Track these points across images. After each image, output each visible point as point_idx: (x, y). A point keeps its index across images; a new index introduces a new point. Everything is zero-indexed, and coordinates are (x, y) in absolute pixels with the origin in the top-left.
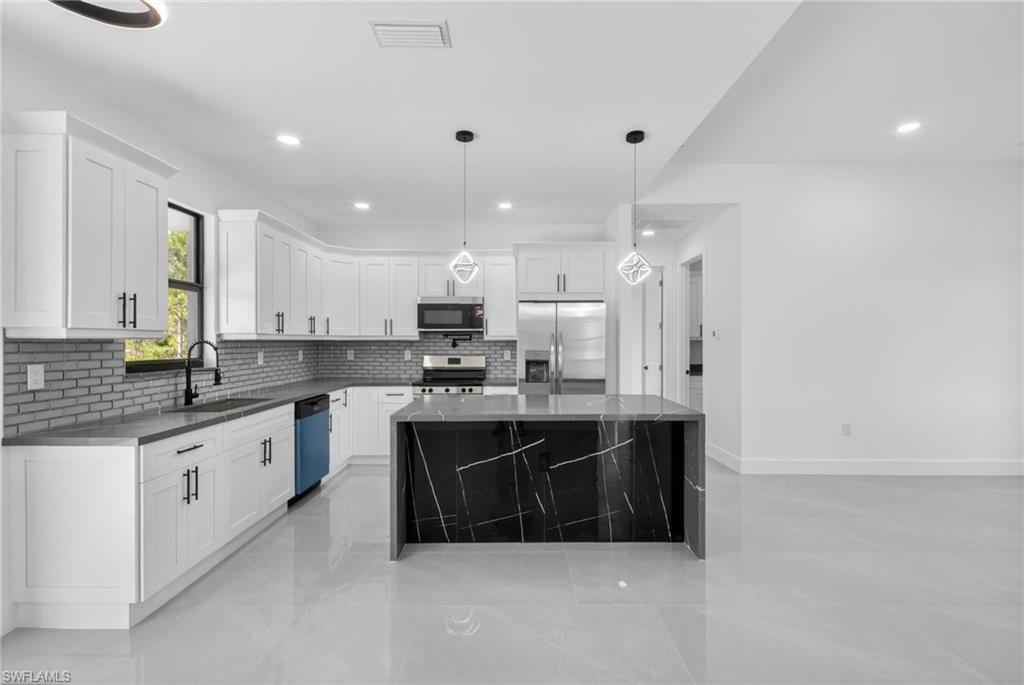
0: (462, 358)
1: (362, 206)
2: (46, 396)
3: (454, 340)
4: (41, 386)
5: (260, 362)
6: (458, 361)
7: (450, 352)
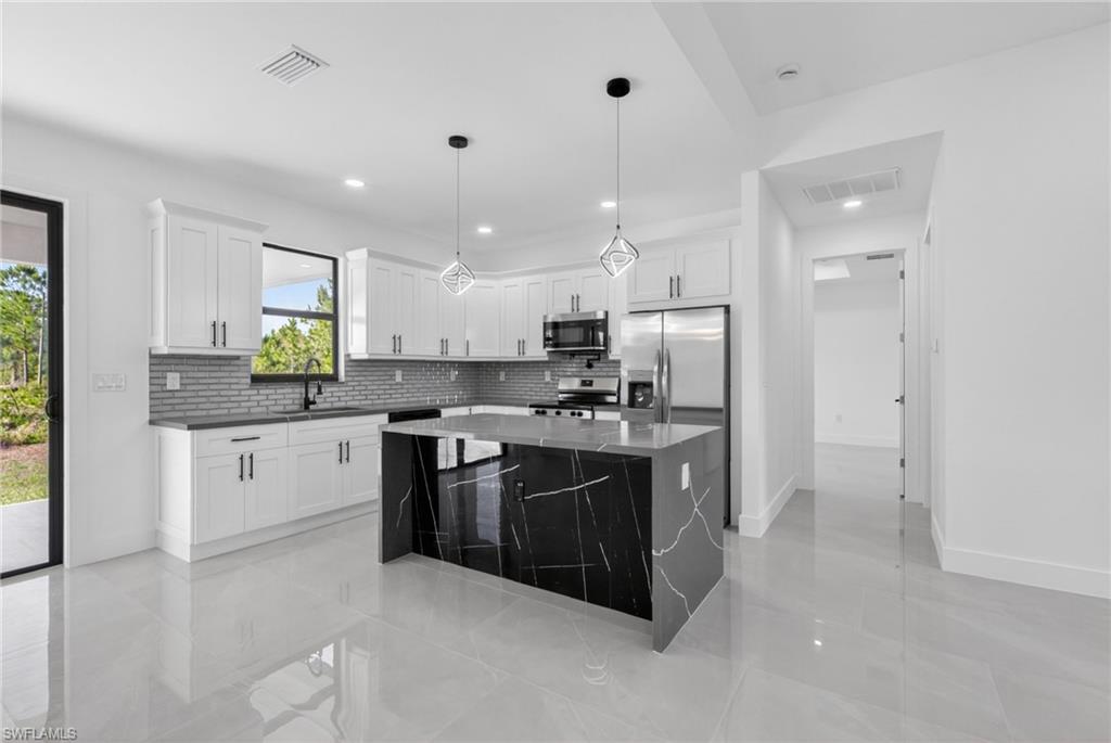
0: (594, 379)
1: (485, 230)
2: (179, 394)
3: (588, 360)
4: (178, 387)
5: (399, 379)
6: (591, 384)
7: (585, 374)
